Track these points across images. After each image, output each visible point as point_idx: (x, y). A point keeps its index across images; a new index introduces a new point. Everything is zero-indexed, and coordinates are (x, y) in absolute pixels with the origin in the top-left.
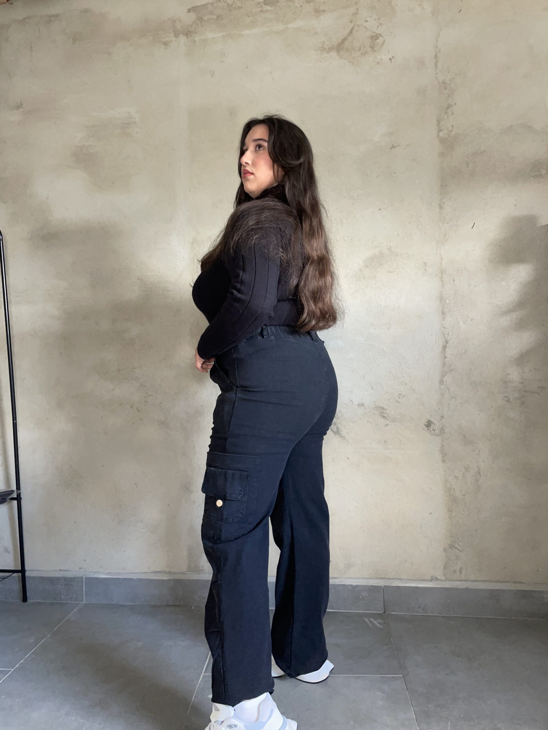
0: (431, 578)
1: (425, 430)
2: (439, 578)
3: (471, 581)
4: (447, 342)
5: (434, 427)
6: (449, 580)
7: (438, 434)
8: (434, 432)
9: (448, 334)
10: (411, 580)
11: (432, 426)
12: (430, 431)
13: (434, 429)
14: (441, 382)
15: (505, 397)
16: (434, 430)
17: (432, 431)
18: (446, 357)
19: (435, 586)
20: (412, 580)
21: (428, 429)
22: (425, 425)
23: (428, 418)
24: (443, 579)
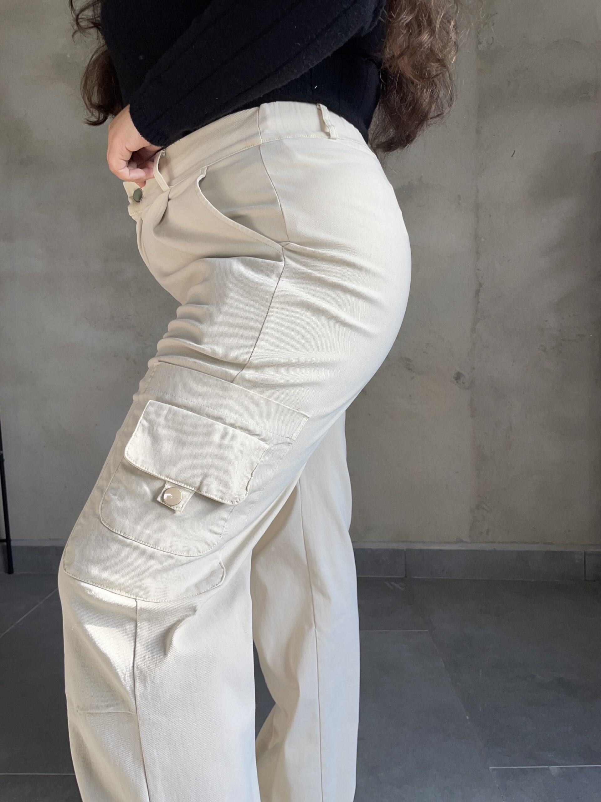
0: (456, 541)
1: (454, 383)
2: (465, 540)
3: (499, 543)
4: (481, 285)
5: (464, 379)
6: (475, 542)
7: (467, 387)
8: (464, 385)
9: (482, 277)
10: (435, 543)
11: (462, 379)
12: (459, 385)
13: (464, 381)
14: (473, 330)
15: (542, 346)
16: (463, 383)
17: (461, 384)
18: (479, 303)
19: (460, 548)
20: (438, 543)
21: (457, 382)
22: (454, 378)
23: (458, 369)
24: (469, 541)
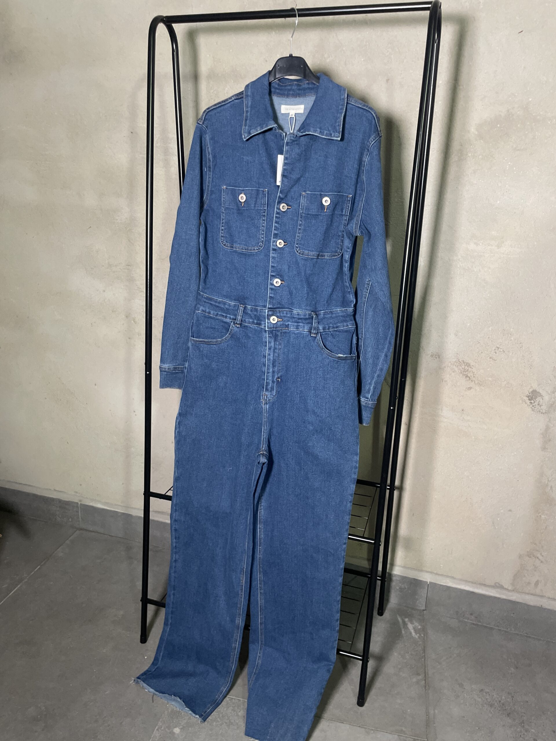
0: (494, 585)
1: (526, 403)
2: (505, 586)
3: (549, 598)
5: (541, 400)
6: (518, 592)
7: (544, 411)
8: (539, 407)
10: (467, 581)
11: (539, 399)
12: (533, 406)
13: (541, 403)
16: (539, 405)
17: (537, 406)
19: (498, 595)
20: (469, 582)
21: (531, 403)
22: (528, 397)
23: (535, 386)
24: (510, 588)
